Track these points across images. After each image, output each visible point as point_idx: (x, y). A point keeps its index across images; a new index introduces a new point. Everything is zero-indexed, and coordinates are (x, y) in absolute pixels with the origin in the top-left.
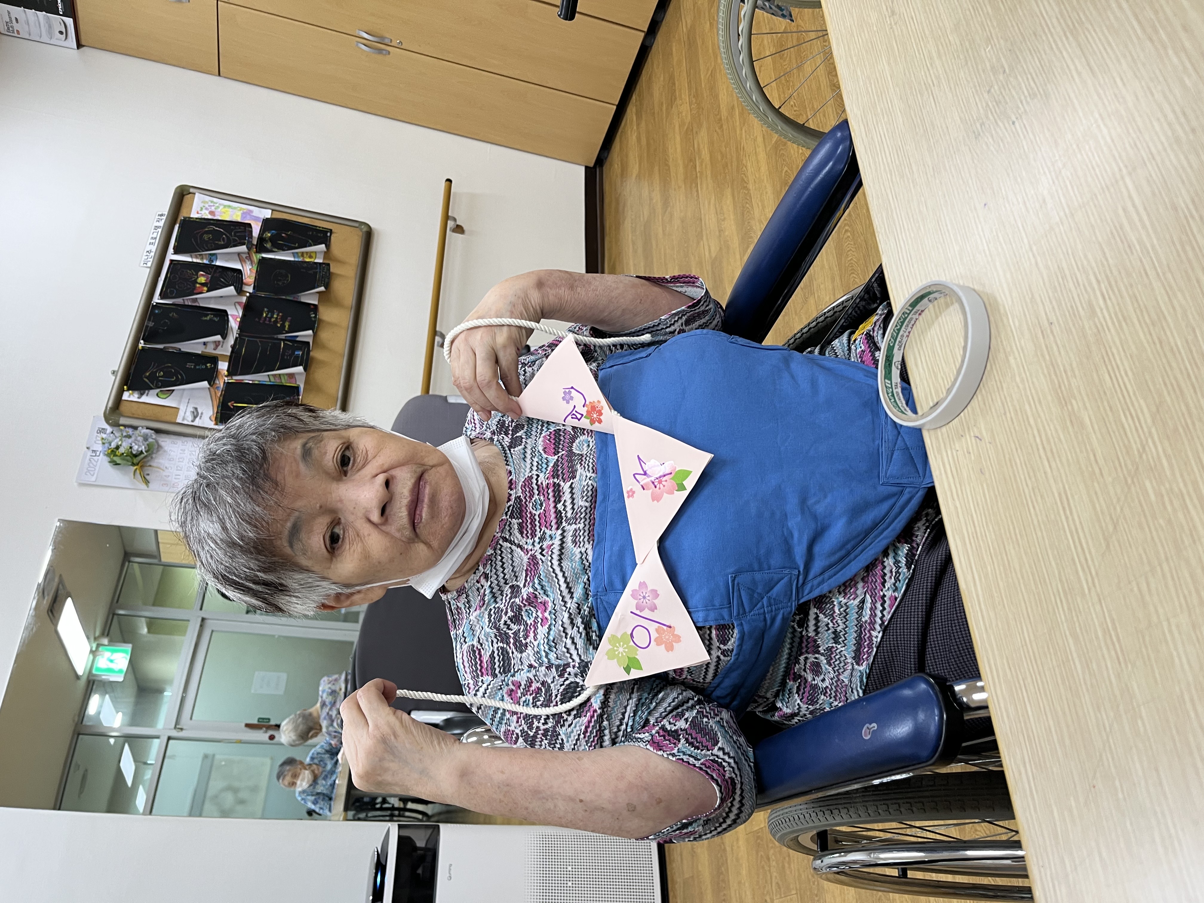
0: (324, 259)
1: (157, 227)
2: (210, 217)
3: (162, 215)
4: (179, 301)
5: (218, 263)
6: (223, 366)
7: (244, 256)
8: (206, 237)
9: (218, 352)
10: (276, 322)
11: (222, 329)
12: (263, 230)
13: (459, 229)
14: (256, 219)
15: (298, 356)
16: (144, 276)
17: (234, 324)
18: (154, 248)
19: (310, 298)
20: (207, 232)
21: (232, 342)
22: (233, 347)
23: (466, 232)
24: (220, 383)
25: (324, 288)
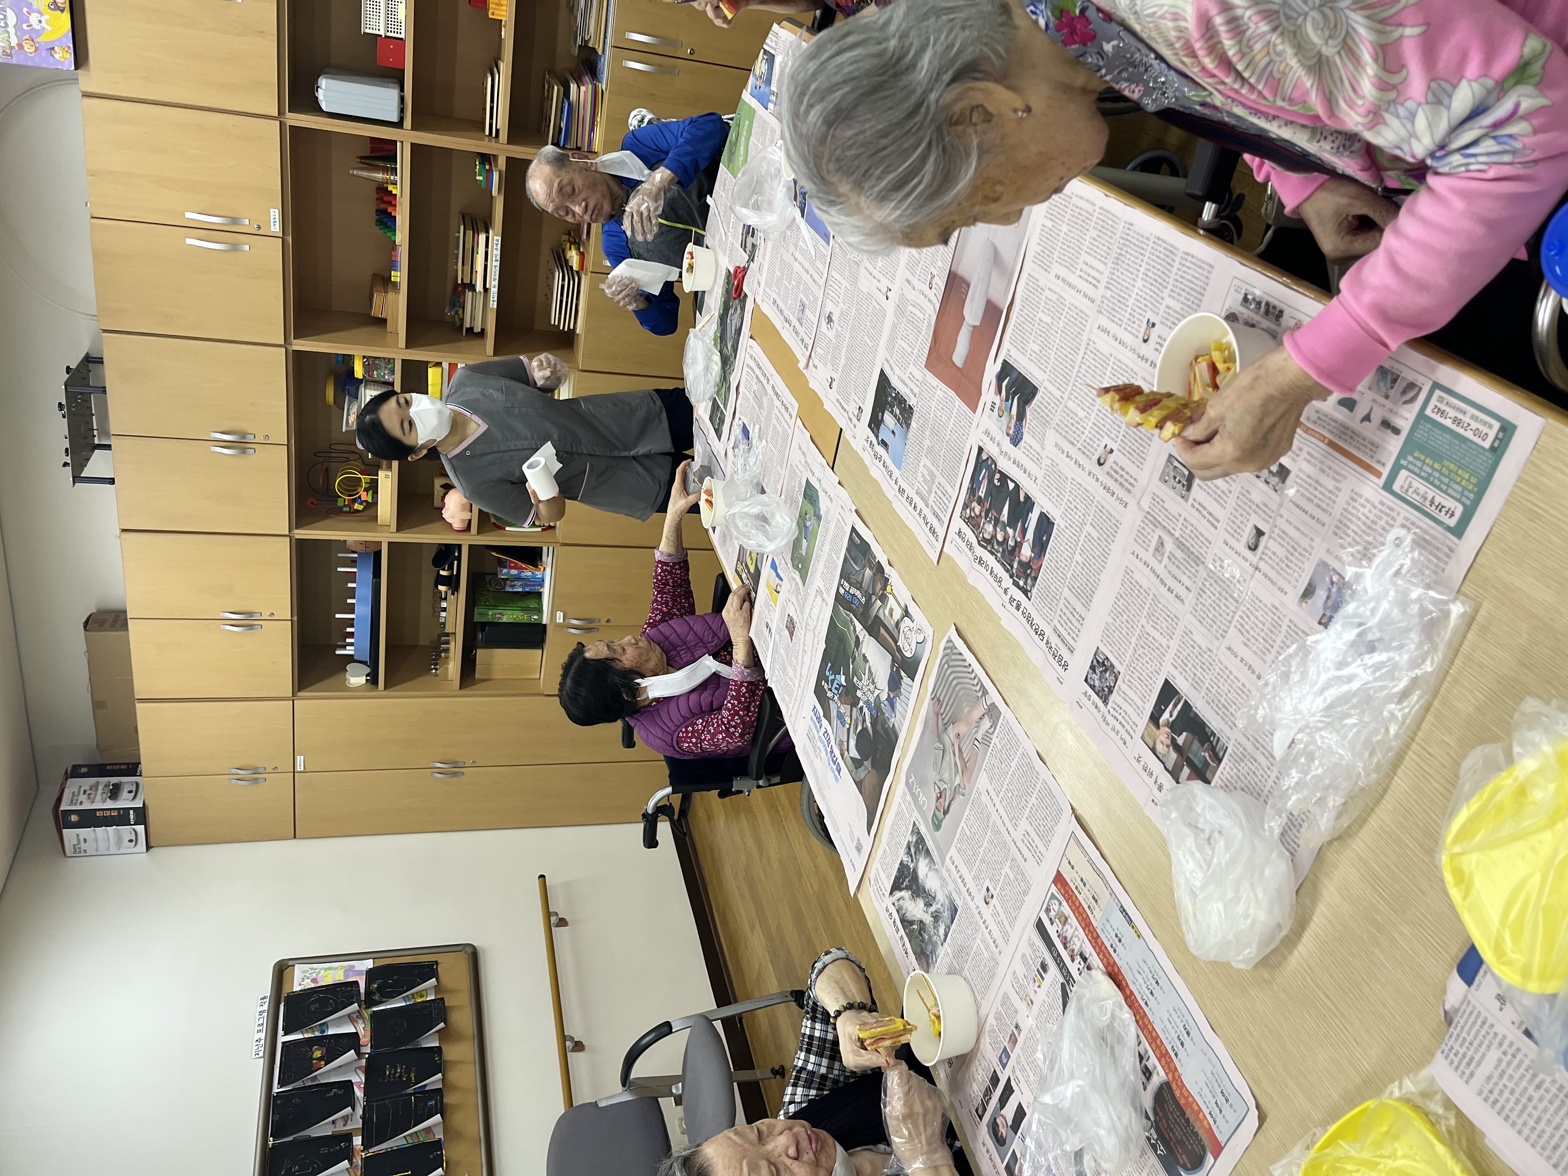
0: (436, 993)
1: (261, 1013)
2: (313, 985)
3: (264, 998)
4: (299, 1084)
5: (331, 1032)
6: (357, 1141)
7: (355, 1016)
8: (313, 1008)
9: (350, 1126)
10: (401, 1076)
11: (350, 1101)
12: (368, 983)
13: (562, 922)
14: (359, 973)
15: (431, 1107)
16: (259, 1066)
17: (359, 1093)
18: (263, 1035)
19: (430, 1041)
20: (314, 1002)
21: (361, 1112)
22: (363, 1117)
23: (570, 923)
24: (358, 1161)
25: (442, 1025)
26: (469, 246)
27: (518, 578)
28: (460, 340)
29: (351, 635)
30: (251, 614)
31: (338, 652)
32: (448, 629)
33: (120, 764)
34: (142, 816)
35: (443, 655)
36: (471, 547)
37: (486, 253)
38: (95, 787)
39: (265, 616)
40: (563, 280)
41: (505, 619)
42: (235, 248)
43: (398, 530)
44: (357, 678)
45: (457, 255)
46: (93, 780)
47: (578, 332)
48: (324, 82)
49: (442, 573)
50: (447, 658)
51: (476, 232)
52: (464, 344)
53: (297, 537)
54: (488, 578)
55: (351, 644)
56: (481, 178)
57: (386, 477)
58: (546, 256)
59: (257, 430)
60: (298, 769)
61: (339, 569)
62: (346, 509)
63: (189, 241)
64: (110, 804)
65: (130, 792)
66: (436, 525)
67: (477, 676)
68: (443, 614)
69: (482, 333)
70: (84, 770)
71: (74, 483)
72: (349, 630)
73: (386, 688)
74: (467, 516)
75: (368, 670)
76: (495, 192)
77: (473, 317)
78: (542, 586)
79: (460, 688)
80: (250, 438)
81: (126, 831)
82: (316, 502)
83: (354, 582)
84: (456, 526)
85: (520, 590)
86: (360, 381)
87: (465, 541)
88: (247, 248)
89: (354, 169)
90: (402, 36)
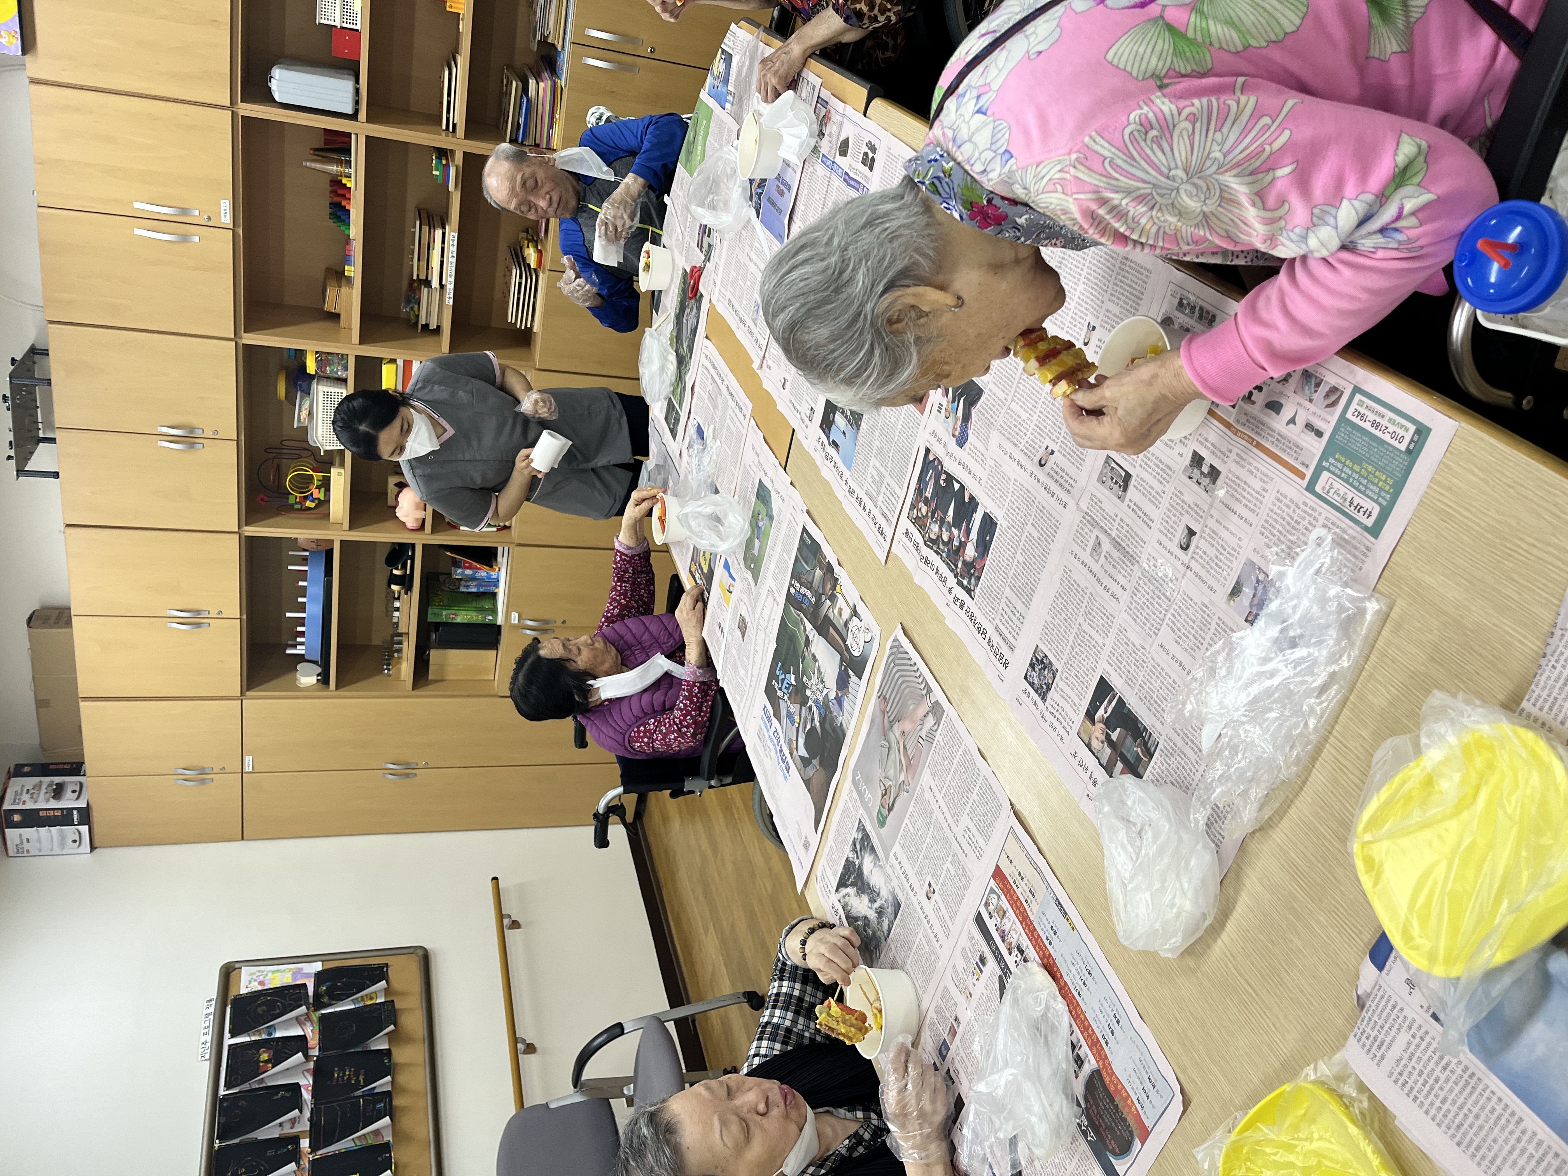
0: (386, 996)
1: (207, 1015)
2: (260, 988)
3: (210, 1000)
4: (245, 1087)
5: (278, 1034)
6: (305, 1143)
7: (302, 1018)
8: (260, 1010)
9: (297, 1129)
10: (349, 1079)
11: (298, 1104)
12: (317, 986)
13: (515, 925)
14: (307, 975)
15: (380, 1109)
16: (204, 1071)
17: (307, 1096)
18: (209, 1038)
19: (379, 1044)
20: (261, 1005)
21: (308, 1115)
22: (311, 1120)
23: (523, 925)
24: (305, 1163)
25: (392, 1027)
26: (425, 241)
27: (473, 579)
28: (416, 337)
29: (302, 634)
30: (198, 612)
31: (288, 651)
32: (401, 629)
33: (64, 764)
34: (86, 815)
35: (396, 655)
36: (425, 546)
37: (443, 249)
38: (38, 786)
39: (213, 614)
40: (521, 277)
41: (459, 620)
42: (185, 238)
43: (351, 528)
44: (307, 678)
45: (413, 250)
46: (36, 780)
47: (535, 330)
48: (277, 73)
49: (395, 572)
50: (400, 658)
51: (432, 227)
52: (418, 341)
53: (247, 534)
54: (442, 578)
55: (302, 644)
56: (437, 173)
57: (339, 474)
58: (503, 254)
59: (206, 425)
60: (248, 768)
61: (290, 568)
62: (297, 506)
63: (137, 232)
64: (53, 804)
65: (74, 792)
66: (389, 524)
67: (430, 677)
68: (396, 614)
69: (438, 330)
70: (26, 769)
71: (18, 476)
72: (300, 629)
73: (338, 687)
74: (420, 514)
75: (319, 670)
76: (451, 187)
77: (428, 314)
78: (497, 586)
79: (413, 689)
80: (198, 433)
81: (70, 831)
82: (266, 499)
83: (305, 580)
84: (411, 524)
85: (474, 590)
86: (312, 377)
87: (420, 540)
88: (197, 239)
89: (307, 160)
90: (358, 27)
